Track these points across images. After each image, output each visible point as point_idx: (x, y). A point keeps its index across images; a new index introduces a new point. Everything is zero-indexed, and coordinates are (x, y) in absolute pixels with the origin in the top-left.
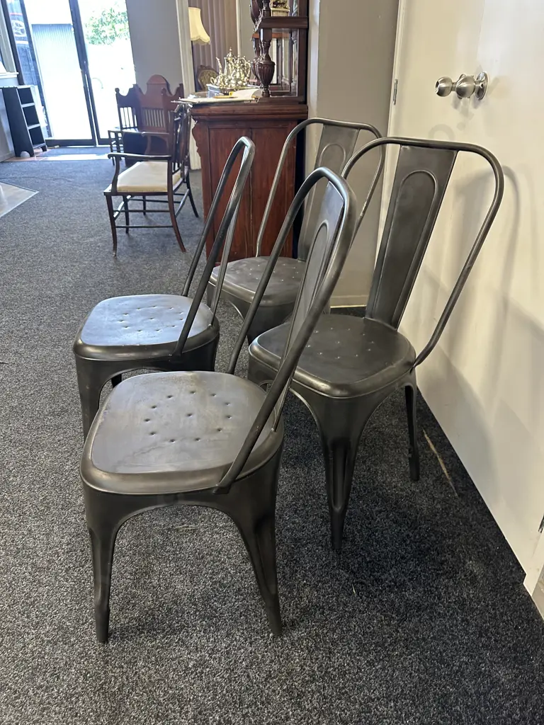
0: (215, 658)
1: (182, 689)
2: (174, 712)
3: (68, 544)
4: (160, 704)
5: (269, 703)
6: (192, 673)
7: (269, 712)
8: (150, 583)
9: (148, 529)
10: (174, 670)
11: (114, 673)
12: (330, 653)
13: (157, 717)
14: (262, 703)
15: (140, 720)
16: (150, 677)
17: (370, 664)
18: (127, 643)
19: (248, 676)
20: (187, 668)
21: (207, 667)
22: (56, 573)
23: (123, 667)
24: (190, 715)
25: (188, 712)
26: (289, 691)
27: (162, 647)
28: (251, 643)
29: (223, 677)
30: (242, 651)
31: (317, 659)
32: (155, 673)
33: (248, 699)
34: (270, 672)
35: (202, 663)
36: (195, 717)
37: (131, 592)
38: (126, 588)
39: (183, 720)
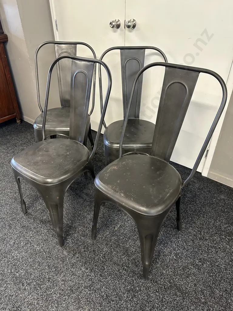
0: (177, 250)
1: (182, 265)
2: (188, 272)
3: (87, 269)
4: (183, 274)
5: (201, 246)
6: (178, 259)
7: (204, 248)
8: (132, 251)
9: (106, 239)
10: (174, 263)
11: (162, 282)
12: (195, 223)
13: (187, 277)
14: (200, 247)
15: (185, 283)
16: (171, 272)
17: (204, 217)
18: (153, 272)
19: (189, 246)
20: (175, 259)
21: (179, 254)
22: (99, 280)
23: (162, 278)
24: (192, 267)
25: (191, 268)
26: (200, 239)
27: (163, 262)
28: (178, 238)
29: (185, 252)
30: (180, 242)
31: (195, 227)
32: (171, 269)
33: (196, 250)
34: (191, 239)
35: (176, 255)
36: (194, 267)
37: (131, 259)
38: (128, 260)
39: (193, 271)
